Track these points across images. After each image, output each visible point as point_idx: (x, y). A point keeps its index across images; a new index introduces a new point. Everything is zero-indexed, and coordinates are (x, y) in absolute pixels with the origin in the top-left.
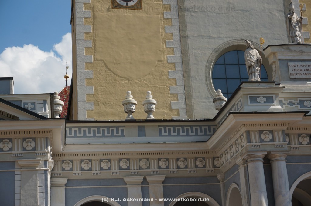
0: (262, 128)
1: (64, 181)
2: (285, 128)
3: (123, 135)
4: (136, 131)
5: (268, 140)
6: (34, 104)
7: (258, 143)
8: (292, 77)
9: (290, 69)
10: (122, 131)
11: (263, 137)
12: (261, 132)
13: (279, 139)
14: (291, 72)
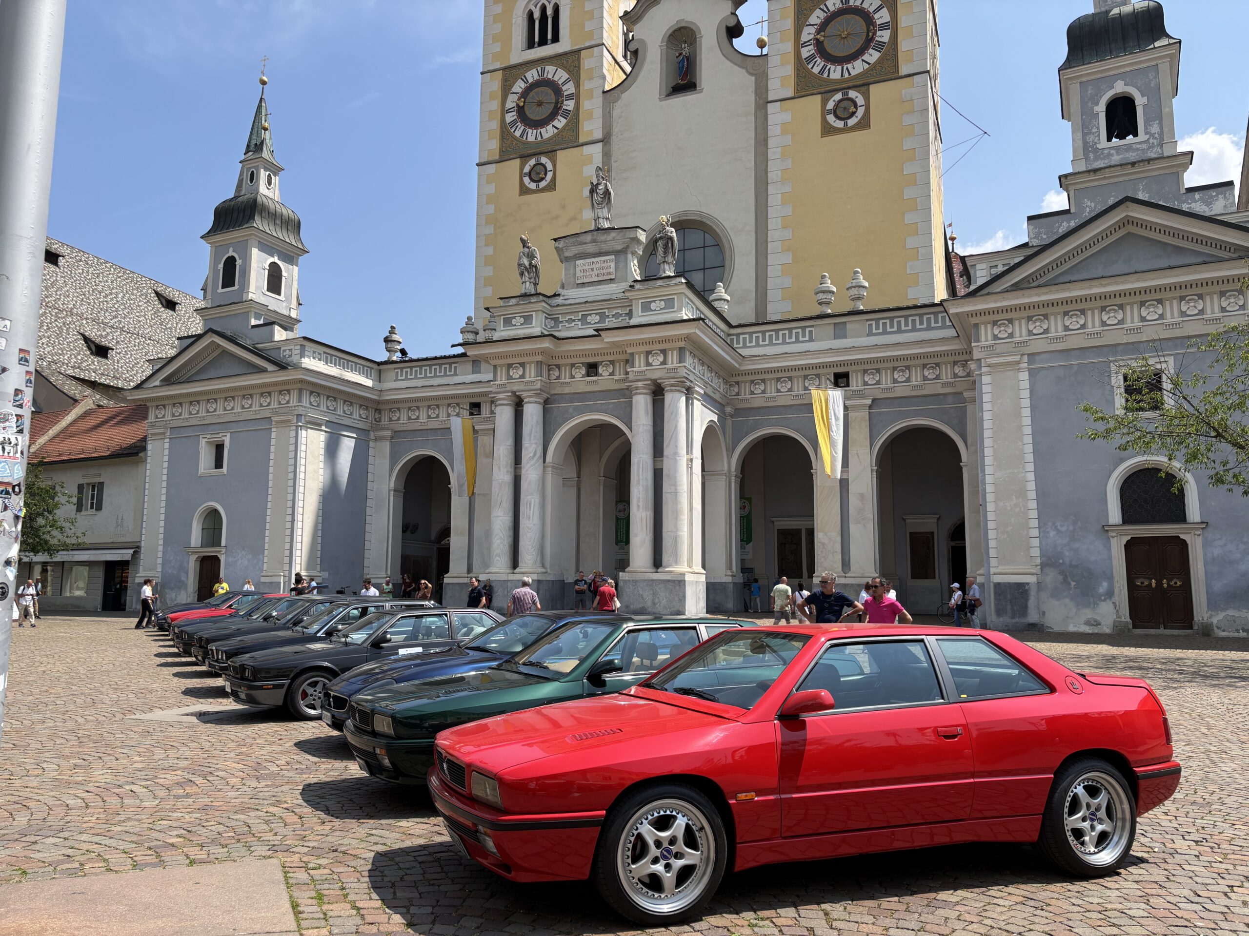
0: (510, 361)
1: (388, 433)
2: (539, 358)
3: (456, 374)
4: (469, 367)
5: (518, 376)
6: (290, 350)
7: (504, 382)
8: (579, 282)
9: (578, 269)
10: (456, 368)
11: (511, 374)
12: (510, 366)
13: (531, 373)
14: (578, 274)
